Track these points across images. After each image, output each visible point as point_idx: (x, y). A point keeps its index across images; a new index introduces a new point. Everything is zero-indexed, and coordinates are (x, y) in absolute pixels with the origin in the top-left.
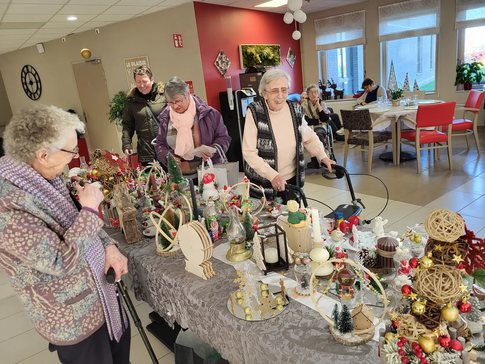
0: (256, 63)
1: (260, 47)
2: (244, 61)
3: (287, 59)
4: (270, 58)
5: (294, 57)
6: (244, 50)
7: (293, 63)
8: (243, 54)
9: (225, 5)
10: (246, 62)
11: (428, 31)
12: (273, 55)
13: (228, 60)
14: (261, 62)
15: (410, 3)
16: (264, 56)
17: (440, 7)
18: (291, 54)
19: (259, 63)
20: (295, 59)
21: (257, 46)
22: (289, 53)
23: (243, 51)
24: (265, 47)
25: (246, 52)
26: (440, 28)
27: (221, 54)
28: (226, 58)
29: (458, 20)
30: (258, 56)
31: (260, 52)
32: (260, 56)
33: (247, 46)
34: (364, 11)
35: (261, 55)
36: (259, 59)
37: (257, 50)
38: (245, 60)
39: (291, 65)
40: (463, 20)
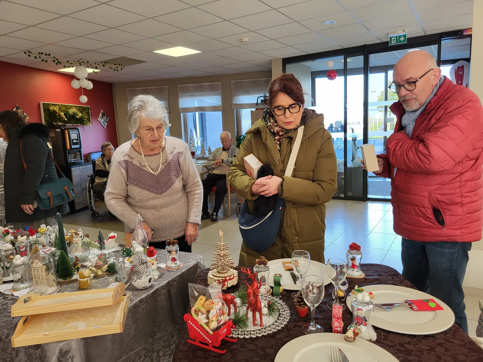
0: (61, 121)
1: (65, 106)
2: (45, 118)
3: (99, 119)
4: (78, 117)
5: (107, 119)
6: (46, 107)
7: (106, 124)
8: (44, 111)
9: (24, 65)
10: (48, 118)
11: (214, 109)
12: (81, 114)
13: (26, 115)
14: (66, 119)
15: (200, 86)
16: (70, 115)
17: (221, 91)
18: (103, 115)
19: (65, 120)
20: (108, 120)
21: (62, 105)
22: (101, 115)
23: (44, 108)
24: (71, 107)
25: (48, 109)
26: (223, 107)
27: (17, 109)
28: (23, 113)
29: (234, 102)
30: (63, 114)
31: (66, 111)
32: (65, 114)
33: (50, 104)
34: (167, 86)
35: (67, 113)
36: (64, 117)
37: (62, 109)
38: (47, 117)
39: (103, 125)
40: (238, 103)
